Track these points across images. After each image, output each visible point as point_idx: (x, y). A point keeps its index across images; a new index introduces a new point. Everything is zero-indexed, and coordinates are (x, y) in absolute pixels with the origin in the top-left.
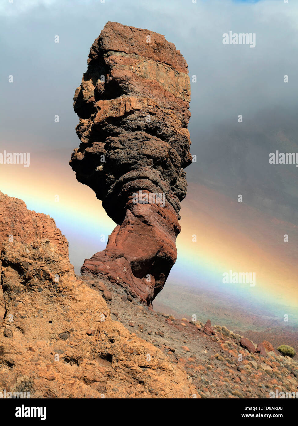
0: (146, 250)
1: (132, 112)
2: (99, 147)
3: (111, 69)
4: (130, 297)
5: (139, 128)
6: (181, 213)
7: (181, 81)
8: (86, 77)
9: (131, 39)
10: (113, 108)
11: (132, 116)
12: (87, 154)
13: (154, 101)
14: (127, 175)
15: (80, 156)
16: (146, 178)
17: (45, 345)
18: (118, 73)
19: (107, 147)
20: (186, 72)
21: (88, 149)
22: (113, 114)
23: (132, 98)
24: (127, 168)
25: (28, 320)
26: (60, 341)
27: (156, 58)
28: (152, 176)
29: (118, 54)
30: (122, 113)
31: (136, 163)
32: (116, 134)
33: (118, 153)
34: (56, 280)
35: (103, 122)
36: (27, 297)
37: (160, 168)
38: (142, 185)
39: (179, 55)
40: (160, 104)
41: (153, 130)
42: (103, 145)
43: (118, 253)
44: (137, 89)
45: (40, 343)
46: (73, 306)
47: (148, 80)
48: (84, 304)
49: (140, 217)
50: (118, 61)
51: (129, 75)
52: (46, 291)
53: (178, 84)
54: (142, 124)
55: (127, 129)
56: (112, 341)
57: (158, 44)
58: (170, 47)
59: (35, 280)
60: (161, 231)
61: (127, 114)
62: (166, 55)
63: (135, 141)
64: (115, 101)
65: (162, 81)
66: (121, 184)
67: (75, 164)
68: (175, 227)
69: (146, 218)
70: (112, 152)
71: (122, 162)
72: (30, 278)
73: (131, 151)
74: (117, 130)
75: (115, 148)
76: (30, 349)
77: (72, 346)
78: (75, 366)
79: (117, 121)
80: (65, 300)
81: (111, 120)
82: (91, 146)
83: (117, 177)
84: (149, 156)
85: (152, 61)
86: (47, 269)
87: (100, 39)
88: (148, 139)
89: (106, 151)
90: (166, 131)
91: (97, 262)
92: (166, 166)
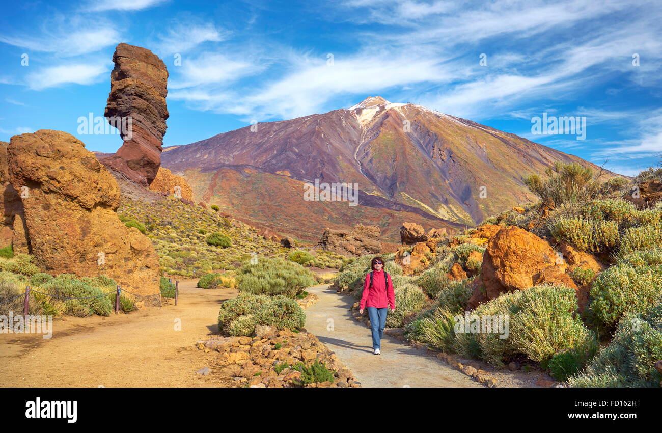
1: (128, 86)
2: (113, 105)
3: (120, 65)
4: (123, 177)
5: (132, 94)
7: (162, 74)
9: (132, 51)
10: (119, 85)
11: (128, 88)
13: (142, 81)
15: (108, 110)
18: (123, 67)
20: (164, 70)
21: (110, 107)
22: (119, 87)
23: (130, 79)
27: (146, 61)
29: (124, 58)
30: (123, 87)
32: (121, 98)
33: (121, 107)
39: (161, 61)
40: (145, 83)
41: (139, 95)
42: (115, 103)
44: (134, 76)
47: (140, 72)
50: (124, 62)
51: (129, 68)
53: (159, 75)
54: (133, 92)
55: (127, 95)
57: (147, 54)
58: (155, 57)
61: (126, 87)
62: (152, 60)
63: (129, 100)
64: (121, 81)
65: (150, 73)
70: (119, 107)
71: (123, 111)
73: (127, 105)
74: (121, 95)
75: (120, 104)
79: (122, 91)
81: (119, 90)
85: (144, 63)
88: (135, 99)
89: (116, 106)
90: (148, 96)
91: (105, 160)
92: (147, 114)
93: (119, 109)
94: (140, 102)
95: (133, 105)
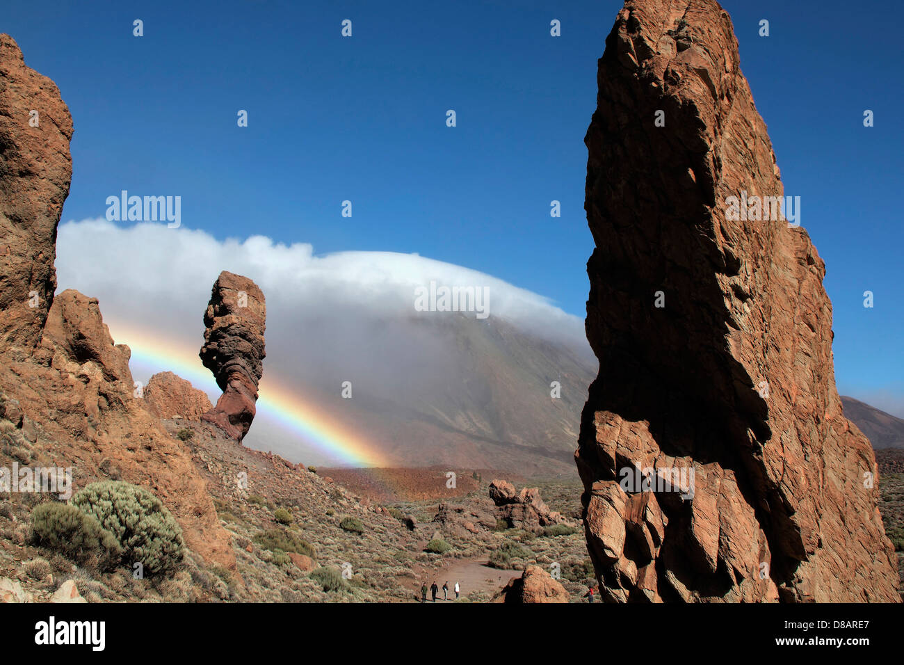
0: (237, 409)
1: (232, 324)
2: (214, 345)
3: (222, 299)
4: (227, 436)
5: (236, 334)
6: (259, 387)
7: (261, 307)
8: (210, 303)
9: (234, 281)
10: (223, 322)
11: (232, 327)
12: (208, 349)
13: (245, 318)
14: (228, 363)
15: (205, 350)
16: (238, 364)
17: (118, 441)
18: (226, 301)
19: (219, 345)
20: (264, 303)
21: (208, 346)
22: (222, 325)
23: (233, 316)
24: (229, 358)
25: (110, 427)
26: (126, 439)
27: (248, 293)
28: (241, 364)
29: (227, 290)
30: (227, 326)
31: (233, 355)
32: (224, 338)
33: (224, 349)
34: (125, 404)
35: (217, 330)
36: (110, 413)
37: (247, 359)
38: (236, 369)
39: (261, 292)
40: (248, 320)
41: (244, 336)
42: (216, 344)
43: (221, 410)
44: (236, 311)
45: (116, 439)
46: (134, 420)
48: (139, 418)
49: (235, 388)
50: (227, 294)
51: (232, 302)
52: (120, 411)
53: (259, 309)
54: (238, 332)
55: (229, 335)
56: (152, 439)
57: (249, 285)
58: (256, 287)
59: (115, 404)
60: (246, 397)
61: (230, 325)
62: (253, 292)
63: (233, 342)
64: (224, 318)
65: (251, 307)
66: (225, 367)
67: (202, 355)
68: (255, 395)
69: (238, 389)
70: (221, 348)
71: (226, 354)
72: (112, 403)
73: (231, 348)
74: (225, 335)
75: (223, 346)
76: (111, 443)
77: (132, 442)
78: (133, 453)
79: (224, 330)
80: (130, 416)
81: (221, 329)
82: (210, 344)
83: (223, 363)
84: (240, 352)
85: (246, 295)
86: (120, 397)
87: (218, 281)
88: (240, 341)
89: (218, 348)
90: (251, 337)
91: (209, 415)
92: (250, 358)
93: (222, 351)
94: (245, 345)
95: (238, 348)
